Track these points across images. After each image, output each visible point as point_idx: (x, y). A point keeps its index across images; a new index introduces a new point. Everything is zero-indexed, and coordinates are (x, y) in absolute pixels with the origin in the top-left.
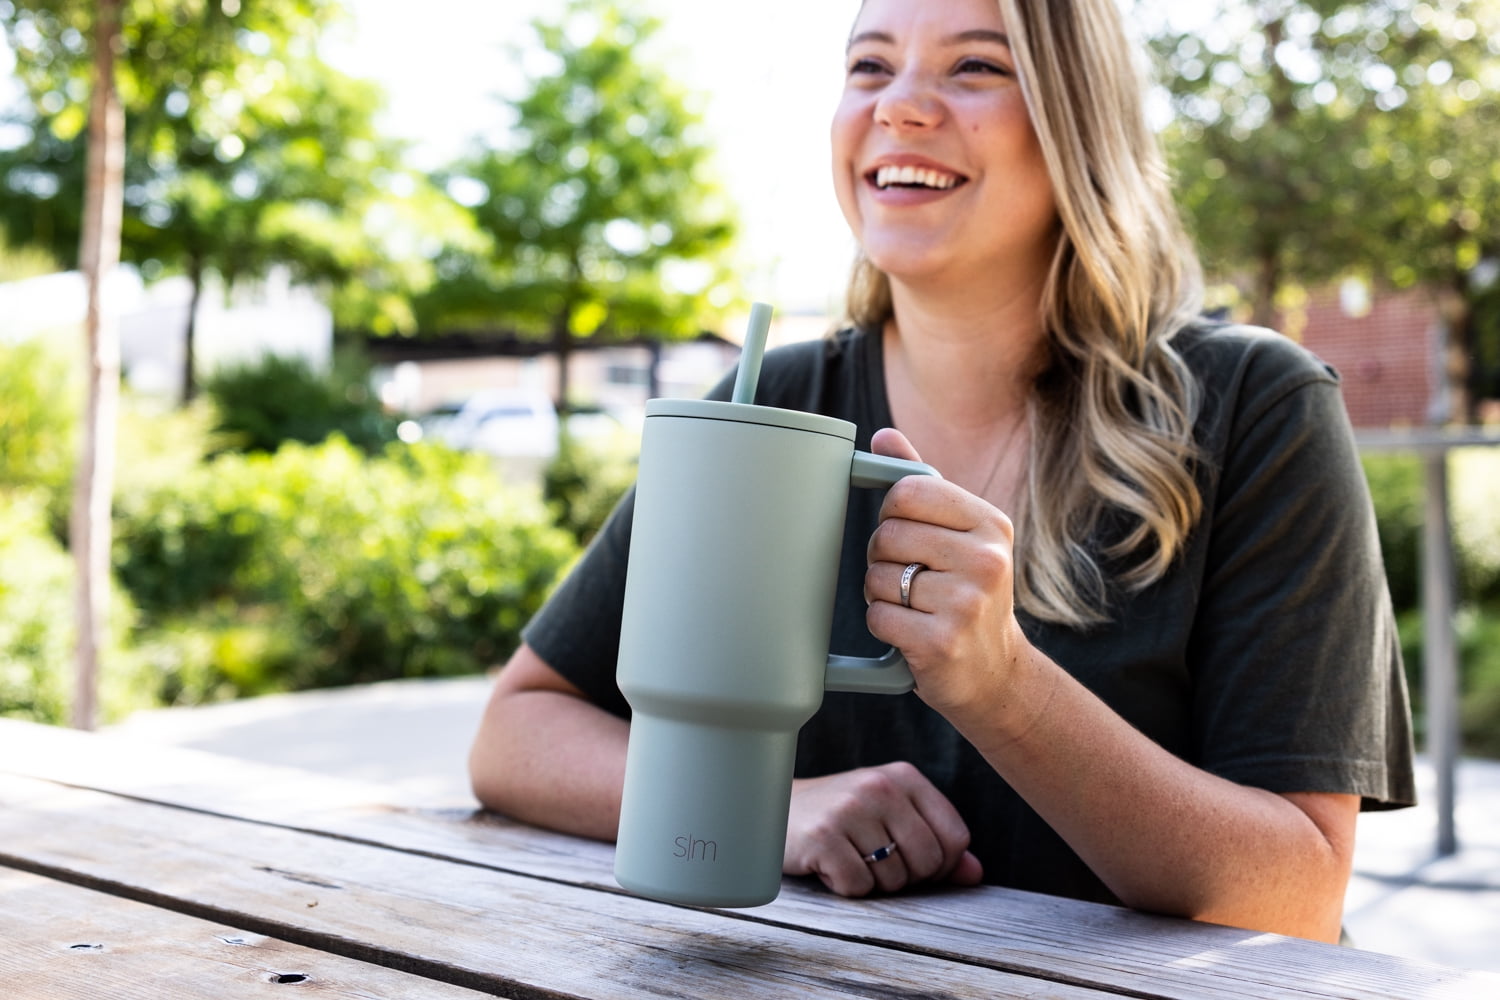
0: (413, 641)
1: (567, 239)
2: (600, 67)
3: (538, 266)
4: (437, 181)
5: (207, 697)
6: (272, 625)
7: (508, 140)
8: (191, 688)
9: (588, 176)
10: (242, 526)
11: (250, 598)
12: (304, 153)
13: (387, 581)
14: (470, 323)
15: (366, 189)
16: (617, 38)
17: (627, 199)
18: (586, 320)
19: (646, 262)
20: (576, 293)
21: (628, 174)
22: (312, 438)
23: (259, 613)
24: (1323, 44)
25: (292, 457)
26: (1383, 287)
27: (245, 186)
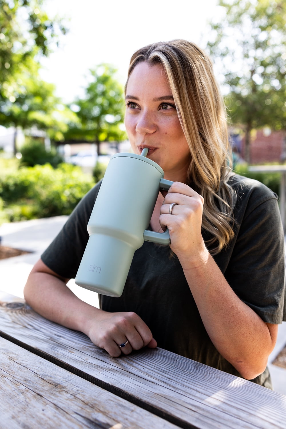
0: (64, 208)
1: (97, 119)
2: (104, 80)
3: (92, 125)
4: (68, 107)
5: (20, 220)
6: (34, 205)
7: (84, 97)
8: (16, 218)
9: (101, 105)
10: (27, 184)
11: (29, 198)
12: (37, 100)
13: (58, 195)
14: (77, 137)
15: (53, 108)
16: (107, 73)
17: (111, 110)
18: (102, 137)
19: (115, 124)
20: (99, 131)
21: (111, 104)
22: (42, 163)
23: (31, 202)
24: (263, 75)
25: (38, 169)
26: (274, 130)
27: (25, 107)
